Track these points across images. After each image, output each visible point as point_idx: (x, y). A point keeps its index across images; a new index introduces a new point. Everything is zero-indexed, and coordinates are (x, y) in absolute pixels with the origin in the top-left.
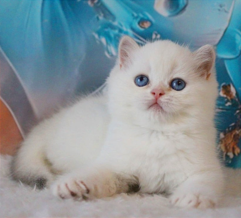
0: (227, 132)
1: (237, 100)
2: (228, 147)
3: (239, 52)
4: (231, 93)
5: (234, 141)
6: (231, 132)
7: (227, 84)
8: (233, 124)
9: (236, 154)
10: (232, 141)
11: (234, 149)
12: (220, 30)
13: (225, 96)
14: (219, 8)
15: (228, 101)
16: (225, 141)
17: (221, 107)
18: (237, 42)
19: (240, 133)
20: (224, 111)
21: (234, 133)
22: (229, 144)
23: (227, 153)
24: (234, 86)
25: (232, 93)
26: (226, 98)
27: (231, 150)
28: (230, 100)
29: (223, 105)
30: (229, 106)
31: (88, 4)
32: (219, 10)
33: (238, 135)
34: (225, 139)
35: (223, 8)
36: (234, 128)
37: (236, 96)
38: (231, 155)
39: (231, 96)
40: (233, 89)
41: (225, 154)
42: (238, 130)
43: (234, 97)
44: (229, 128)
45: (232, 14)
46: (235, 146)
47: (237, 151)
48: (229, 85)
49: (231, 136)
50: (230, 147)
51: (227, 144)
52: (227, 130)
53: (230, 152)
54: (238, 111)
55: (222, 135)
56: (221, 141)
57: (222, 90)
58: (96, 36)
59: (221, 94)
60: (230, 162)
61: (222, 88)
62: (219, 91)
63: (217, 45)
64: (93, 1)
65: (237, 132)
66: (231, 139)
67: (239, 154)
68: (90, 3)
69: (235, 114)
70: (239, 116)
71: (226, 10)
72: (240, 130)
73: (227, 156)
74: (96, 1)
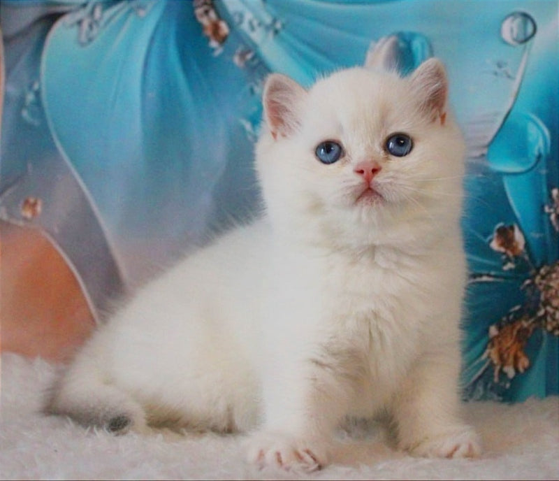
54: (528, 282)
55: (493, 331)
56: (492, 342)
57: (498, 237)
58: (248, 126)
59: (495, 245)
60: (508, 385)
61: (495, 234)
62: (491, 241)
63: (489, 146)
64: (243, 55)
65: (525, 324)
66: (511, 338)
67: (527, 370)
68: (236, 60)
69: (522, 288)
70: (529, 292)
71: (510, 73)
72: (532, 320)
73: (502, 374)
74: (249, 56)
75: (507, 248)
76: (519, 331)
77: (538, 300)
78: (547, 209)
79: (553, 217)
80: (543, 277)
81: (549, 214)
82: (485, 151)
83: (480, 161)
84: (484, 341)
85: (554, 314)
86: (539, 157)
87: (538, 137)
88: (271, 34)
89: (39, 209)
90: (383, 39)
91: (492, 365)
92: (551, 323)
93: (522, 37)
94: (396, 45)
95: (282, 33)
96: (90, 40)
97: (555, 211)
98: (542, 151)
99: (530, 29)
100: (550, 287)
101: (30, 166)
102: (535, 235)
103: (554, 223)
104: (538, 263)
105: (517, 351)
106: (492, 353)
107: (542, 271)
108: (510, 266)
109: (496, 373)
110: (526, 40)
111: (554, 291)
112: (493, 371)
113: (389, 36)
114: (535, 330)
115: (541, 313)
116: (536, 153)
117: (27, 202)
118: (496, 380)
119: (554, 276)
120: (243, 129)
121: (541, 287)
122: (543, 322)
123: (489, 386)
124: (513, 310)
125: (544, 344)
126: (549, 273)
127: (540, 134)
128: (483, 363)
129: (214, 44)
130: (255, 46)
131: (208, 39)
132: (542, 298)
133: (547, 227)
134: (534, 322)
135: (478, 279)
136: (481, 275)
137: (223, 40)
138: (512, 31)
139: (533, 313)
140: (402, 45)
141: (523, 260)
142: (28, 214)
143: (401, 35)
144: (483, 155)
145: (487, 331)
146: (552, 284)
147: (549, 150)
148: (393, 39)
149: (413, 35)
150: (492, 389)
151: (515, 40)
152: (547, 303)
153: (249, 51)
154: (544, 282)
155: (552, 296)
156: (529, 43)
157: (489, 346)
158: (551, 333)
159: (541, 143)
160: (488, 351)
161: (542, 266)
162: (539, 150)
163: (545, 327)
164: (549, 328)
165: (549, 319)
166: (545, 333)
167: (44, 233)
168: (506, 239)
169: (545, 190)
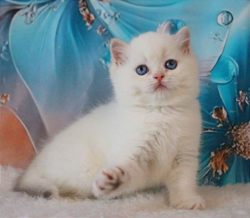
0: (217, 151)
1: (228, 122)
2: (218, 165)
3: (231, 78)
4: (222, 115)
5: (223, 159)
6: (221, 151)
7: (219, 107)
8: (223, 144)
9: (225, 172)
10: (222, 159)
11: (223, 167)
12: (215, 57)
13: (217, 118)
14: (214, 36)
15: (220, 122)
16: (216, 160)
17: (213, 128)
18: (230, 68)
19: (229, 152)
20: (216, 131)
21: (224, 152)
22: (219, 162)
23: (217, 170)
24: (225, 109)
25: (224, 115)
26: (218, 120)
27: (220, 167)
28: (221, 122)
29: (215, 126)
30: (221, 127)
31: (96, 33)
32: (215, 39)
33: (227, 154)
34: (216, 158)
35: (218, 36)
36: (224, 147)
37: (227, 119)
38: (220, 172)
39: (222, 118)
40: (224, 112)
41: (215, 170)
42: (227, 150)
43: (226, 119)
44: (219, 147)
45: (226, 43)
46: (224, 165)
47: (226, 168)
48: (221, 108)
49: (221, 155)
50: (219, 166)
51: (218, 162)
52: (218, 149)
53: (219, 169)
54: (228, 132)
55: (213, 154)
56: (212, 159)
57: (215, 112)
58: (103, 62)
59: (214, 116)
60: (219, 178)
61: (214, 111)
62: (212, 114)
63: (211, 71)
64: (101, 30)
65: (227, 151)
66: (221, 157)
67: (228, 172)
68: (98, 31)
69: (225, 135)
70: (229, 137)
71: (221, 39)
72: (230, 149)
73: (217, 173)
74: (104, 30)
75: (219, 117)
76: (224, 154)
77: (233, 141)
78: (237, 100)
79: (240, 103)
80: (235, 131)
81: (238, 102)
82: (210, 74)
83: (207, 78)
84: (208, 159)
85: (240, 147)
86: (234, 76)
87: (233, 68)
88: (114, 20)
89: (8, 99)
90: (164, 23)
91: (212, 169)
92: (238, 151)
93: (226, 23)
94: (170, 25)
95: (119, 19)
96: (32, 22)
97: (240, 101)
98: (235, 74)
99: (230, 19)
100: (238, 135)
101: (4, 79)
102: (232, 112)
103: (240, 106)
104: (233, 124)
105: (223, 164)
106: (212, 164)
107: (235, 128)
108: (220, 125)
109: (214, 173)
110: (228, 24)
111: (239, 137)
112: (213, 172)
113: (167, 21)
114: (231, 154)
115: (234, 146)
116: (232, 75)
117: (3, 96)
118: (214, 176)
119: (240, 130)
120: (101, 63)
121: (234, 135)
122: (235, 150)
123: (211, 179)
124: (221, 145)
125: (235, 161)
126: (237, 128)
127: (234, 66)
128: (208, 168)
129: (88, 24)
130: (107, 25)
131: (85, 22)
132: (235, 140)
133: (237, 108)
134: (231, 150)
135: (206, 131)
136: (207, 130)
137: (92, 22)
138: (222, 19)
139: (230, 146)
140: (173, 25)
141: (226, 123)
142: (4, 101)
143: (172, 21)
144: (208, 76)
145: (210, 154)
146: (239, 133)
147: (238, 73)
148: (169, 22)
149: (178, 21)
150: (212, 180)
151: (223, 24)
152: (237, 142)
153: (104, 28)
154: (235, 132)
155: (238, 139)
156: (229, 25)
157: (211, 161)
158: (238, 155)
159: (234, 70)
160: (210, 163)
161: (234, 126)
162: (234, 73)
163: (236, 153)
164: (238, 153)
165: (237, 149)
166: (235, 155)
167: (11, 110)
168: (219, 113)
169: (236, 91)
